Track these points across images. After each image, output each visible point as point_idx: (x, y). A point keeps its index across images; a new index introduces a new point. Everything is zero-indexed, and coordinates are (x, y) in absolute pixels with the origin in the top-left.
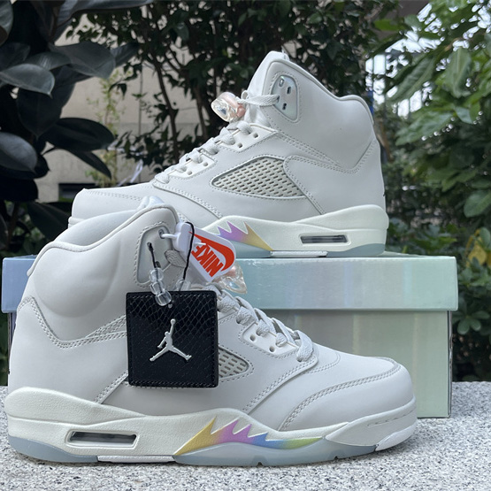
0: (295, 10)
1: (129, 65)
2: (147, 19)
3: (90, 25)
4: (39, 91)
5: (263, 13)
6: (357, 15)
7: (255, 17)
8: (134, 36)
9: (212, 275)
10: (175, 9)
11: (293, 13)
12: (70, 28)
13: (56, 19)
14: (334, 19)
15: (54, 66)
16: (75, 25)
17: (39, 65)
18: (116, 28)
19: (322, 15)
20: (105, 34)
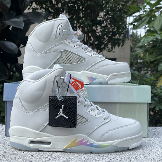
1: (48, 19)
2: (55, 4)
3: (36, 6)
4: (19, 27)
5: (93, 3)
6: (124, 4)
7: (90, 4)
8: (50, 9)
9: (76, 91)
10: (64, 1)
11: (103, 3)
12: (29, 7)
13: (25, 4)
14: (116, 5)
15: (24, 20)
16: (31, 6)
17: (19, 19)
18: (44, 7)
19: (112, 4)
20: (41, 9)
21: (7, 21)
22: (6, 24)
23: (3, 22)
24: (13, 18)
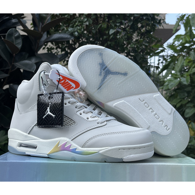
0: (125, 42)
1: (65, 60)
2: (72, 44)
3: (51, 45)
4: (30, 70)
5: (113, 43)
6: (147, 45)
7: (110, 44)
8: (67, 50)
10: (82, 41)
11: (124, 43)
12: (44, 46)
13: (38, 44)
14: (139, 46)
15: (37, 61)
16: (46, 45)
17: (31, 61)
18: (61, 47)
19: (135, 44)
20: (56, 49)
21: (17, 63)
22: (16, 67)
23: (13, 64)
24: (25, 60)
